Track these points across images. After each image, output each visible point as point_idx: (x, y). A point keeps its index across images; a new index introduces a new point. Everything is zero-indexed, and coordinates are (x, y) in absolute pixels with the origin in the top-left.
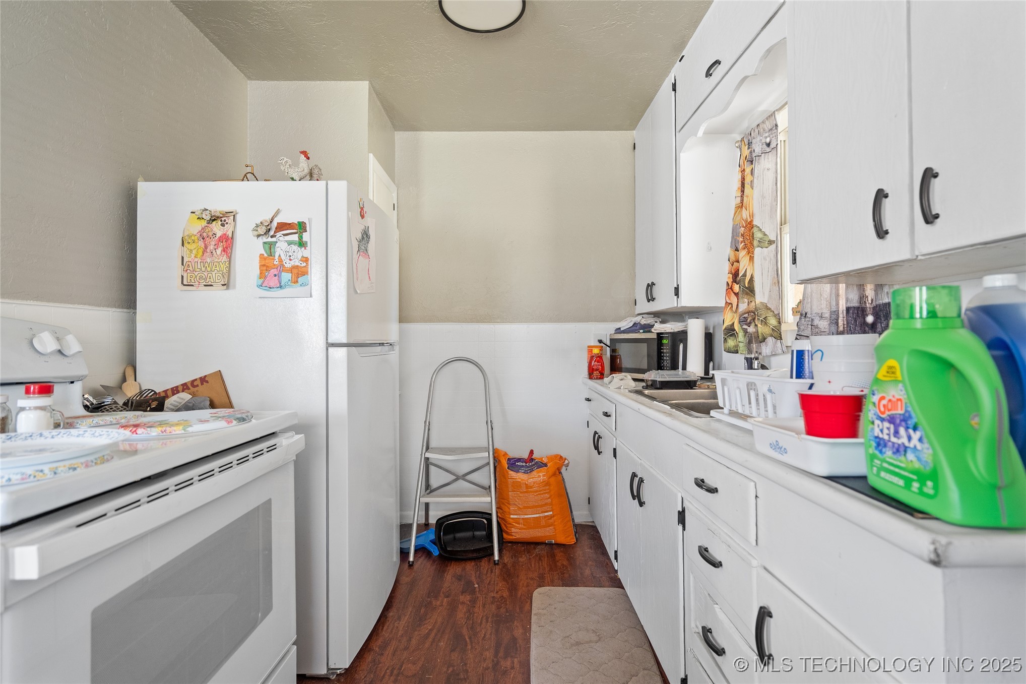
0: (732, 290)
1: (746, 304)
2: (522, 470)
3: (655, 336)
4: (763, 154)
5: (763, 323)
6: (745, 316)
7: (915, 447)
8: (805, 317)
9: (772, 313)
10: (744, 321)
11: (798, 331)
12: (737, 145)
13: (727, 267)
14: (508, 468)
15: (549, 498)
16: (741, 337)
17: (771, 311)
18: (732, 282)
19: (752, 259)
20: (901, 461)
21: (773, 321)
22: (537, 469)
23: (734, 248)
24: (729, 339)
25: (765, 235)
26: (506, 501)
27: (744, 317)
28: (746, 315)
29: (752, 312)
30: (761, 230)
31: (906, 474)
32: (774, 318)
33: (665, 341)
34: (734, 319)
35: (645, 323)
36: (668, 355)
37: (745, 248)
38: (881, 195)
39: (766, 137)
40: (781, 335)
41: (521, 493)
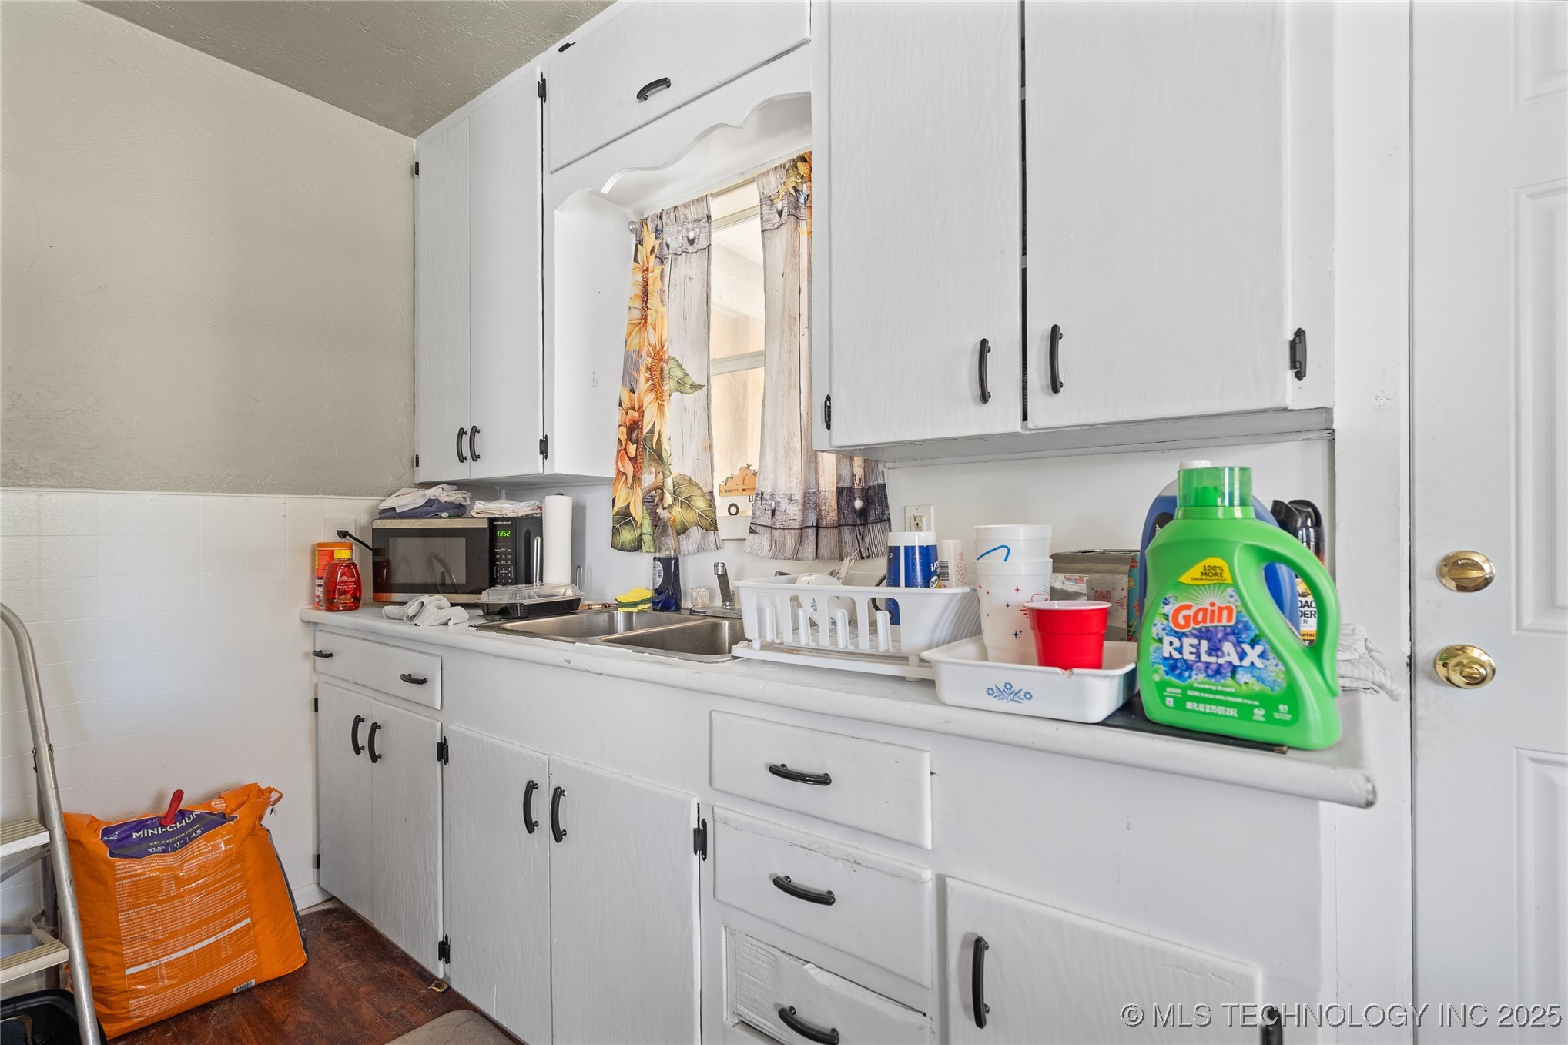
0: (627, 453)
1: (654, 475)
2: (156, 847)
3: (485, 525)
4: (684, 254)
5: (685, 506)
6: (651, 494)
7: (1252, 664)
8: (762, 498)
9: (699, 491)
10: (651, 502)
11: (753, 518)
12: (631, 228)
13: (616, 416)
14: (112, 854)
15: (241, 889)
16: (647, 526)
17: (698, 489)
18: (627, 440)
19: (660, 407)
20: (1228, 684)
21: (700, 504)
22: (203, 833)
23: (629, 388)
24: (624, 529)
25: (686, 374)
26: (108, 939)
27: (651, 496)
28: (653, 493)
29: (660, 489)
30: (680, 366)
31: (1239, 700)
32: (702, 498)
33: (503, 533)
34: (629, 498)
35: (447, 499)
36: (509, 557)
37: (653, 390)
38: (984, 347)
39: (688, 230)
40: (716, 524)
41: (160, 903)
